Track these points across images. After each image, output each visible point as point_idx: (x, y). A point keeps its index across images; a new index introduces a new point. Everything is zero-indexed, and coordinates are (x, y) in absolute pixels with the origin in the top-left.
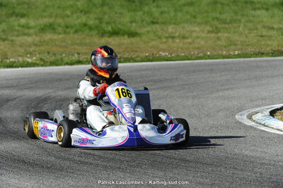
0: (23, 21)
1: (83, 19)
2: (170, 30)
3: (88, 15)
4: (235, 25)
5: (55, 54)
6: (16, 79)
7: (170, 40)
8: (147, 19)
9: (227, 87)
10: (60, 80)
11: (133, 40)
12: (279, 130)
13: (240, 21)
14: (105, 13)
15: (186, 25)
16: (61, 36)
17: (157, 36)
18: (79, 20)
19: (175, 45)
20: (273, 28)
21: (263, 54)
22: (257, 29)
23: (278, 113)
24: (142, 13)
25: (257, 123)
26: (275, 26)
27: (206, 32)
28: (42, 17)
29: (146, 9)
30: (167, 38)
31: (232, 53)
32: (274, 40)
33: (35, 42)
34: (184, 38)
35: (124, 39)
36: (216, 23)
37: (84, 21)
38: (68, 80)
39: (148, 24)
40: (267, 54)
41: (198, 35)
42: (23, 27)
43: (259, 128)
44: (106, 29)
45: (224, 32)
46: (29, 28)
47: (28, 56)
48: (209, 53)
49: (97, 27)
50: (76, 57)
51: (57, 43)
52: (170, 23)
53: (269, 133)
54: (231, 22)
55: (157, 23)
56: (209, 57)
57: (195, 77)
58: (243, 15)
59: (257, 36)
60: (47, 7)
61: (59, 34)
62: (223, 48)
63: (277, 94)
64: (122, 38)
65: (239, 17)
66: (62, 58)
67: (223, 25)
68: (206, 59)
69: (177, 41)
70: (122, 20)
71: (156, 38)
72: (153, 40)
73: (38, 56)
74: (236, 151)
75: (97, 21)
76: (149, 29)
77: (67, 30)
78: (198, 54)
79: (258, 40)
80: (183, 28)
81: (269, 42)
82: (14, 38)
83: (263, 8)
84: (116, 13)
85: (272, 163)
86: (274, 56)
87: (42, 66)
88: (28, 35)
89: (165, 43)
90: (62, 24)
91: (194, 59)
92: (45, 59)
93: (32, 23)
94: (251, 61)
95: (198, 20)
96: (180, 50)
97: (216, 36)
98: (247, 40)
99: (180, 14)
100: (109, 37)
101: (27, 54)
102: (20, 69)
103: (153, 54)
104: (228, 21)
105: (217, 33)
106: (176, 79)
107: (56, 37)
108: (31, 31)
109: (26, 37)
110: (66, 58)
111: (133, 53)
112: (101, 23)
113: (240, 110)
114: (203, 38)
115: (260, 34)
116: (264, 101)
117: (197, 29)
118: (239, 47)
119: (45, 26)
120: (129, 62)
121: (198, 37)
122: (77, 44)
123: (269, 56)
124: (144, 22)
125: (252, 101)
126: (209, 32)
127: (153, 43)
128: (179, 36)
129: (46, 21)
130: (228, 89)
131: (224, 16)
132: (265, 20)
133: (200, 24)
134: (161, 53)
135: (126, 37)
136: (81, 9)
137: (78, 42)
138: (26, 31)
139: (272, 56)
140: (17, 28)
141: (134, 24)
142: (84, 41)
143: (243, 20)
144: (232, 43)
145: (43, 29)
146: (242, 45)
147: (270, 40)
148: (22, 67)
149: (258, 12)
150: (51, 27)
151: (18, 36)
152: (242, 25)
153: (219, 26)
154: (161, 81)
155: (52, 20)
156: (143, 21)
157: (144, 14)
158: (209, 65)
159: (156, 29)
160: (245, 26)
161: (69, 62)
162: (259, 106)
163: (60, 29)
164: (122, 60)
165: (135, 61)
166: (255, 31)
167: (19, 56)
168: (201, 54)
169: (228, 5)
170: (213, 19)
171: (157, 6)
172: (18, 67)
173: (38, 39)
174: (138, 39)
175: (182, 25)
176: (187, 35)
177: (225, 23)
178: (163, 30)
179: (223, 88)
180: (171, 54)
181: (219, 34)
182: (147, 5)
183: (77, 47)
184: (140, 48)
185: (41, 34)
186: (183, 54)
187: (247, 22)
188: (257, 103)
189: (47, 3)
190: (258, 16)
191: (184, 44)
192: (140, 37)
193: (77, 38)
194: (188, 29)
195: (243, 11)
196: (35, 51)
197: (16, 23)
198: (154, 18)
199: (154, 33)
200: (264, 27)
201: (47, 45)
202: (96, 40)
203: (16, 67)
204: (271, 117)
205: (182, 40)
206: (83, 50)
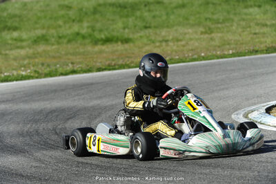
0: (15, 34)
1: (76, 28)
2: (163, 33)
3: (81, 24)
4: (228, 24)
5: (49, 66)
6: (11, 93)
7: (164, 44)
8: (139, 24)
9: (222, 87)
10: (55, 91)
11: (126, 46)
12: (275, 127)
13: (233, 20)
14: (97, 21)
15: (179, 28)
16: (54, 47)
17: (150, 40)
18: (72, 30)
19: (169, 48)
20: (266, 25)
21: (257, 51)
22: (250, 27)
23: (274, 110)
24: (134, 18)
26: (268, 23)
27: (199, 33)
28: (35, 29)
29: (138, 13)
30: (161, 42)
31: (226, 53)
32: (267, 37)
33: (29, 55)
34: (178, 40)
35: (118, 46)
36: (209, 23)
37: (77, 30)
38: (62, 90)
39: (141, 29)
40: (262, 52)
41: (192, 37)
42: (16, 40)
44: (99, 37)
45: (218, 32)
46: (22, 40)
47: (23, 69)
48: (203, 54)
49: (90, 35)
50: (70, 67)
51: (50, 54)
52: (163, 27)
54: (224, 21)
55: (150, 27)
56: (204, 58)
58: (235, 14)
59: (251, 33)
60: (39, 18)
61: (53, 45)
62: (217, 48)
63: (272, 91)
64: (115, 45)
65: (231, 16)
66: (56, 69)
67: (216, 25)
68: (201, 60)
69: (171, 44)
70: (114, 26)
71: (149, 42)
72: (146, 45)
73: (32, 68)
75: (90, 30)
76: (142, 33)
77: (60, 41)
78: (192, 55)
79: (252, 38)
80: (176, 30)
81: (262, 40)
82: (7, 52)
83: (255, 6)
84: (108, 20)
86: (269, 53)
87: (37, 78)
88: (22, 48)
89: (158, 47)
90: (55, 35)
91: (189, 62)
92: (40, 71)
93: (24, 36)
94: (246, 60)
95: (191, 22)
96: (174, 53)
97: (210, 36)
98: (240, 39)
99: (172, 17)
100: (103, 44)
101: (21, 67)
102: (15, 82)
104: (221, 21)
105: (210, 34)
107: (49, 48)
108: (24, 44)
109: (19, 51)
110: (61, 69)
111: (127, 59)
112: (94, 31)
113: (236, 109)
114: (197, 40)
115: (253, 32)
116: (259, 98)
117: (190, 31)
118: (232, 46)
119: (38, 38)
120: (124, 68)
121: (191, 39)
122: (71, 54)
123: (264, 53)
124: (137, 28)
125: (247, 99)
126: (202, 33)
127: (147, 48)
128: (172, 39)
129: (39, 32)
130: (223, 89)
131: (215, 17)
132: (258, 17)
133: (193, 25)
135: (119, 43)
136: (74, 18)
137: (71, 51)
138: (19, 44)
139: (266, 53)
140: (10, 42)
141: (127, 30)
142: (77, 50)
143: (236, 19)
144: (225, 43)
145: (37, 41)
146: (237, 44)
147: (263, 37)
148: (17, 80)
149: (251, 10)
150: (43, 39)
151: (11, 49)
152: (235, 24)
153: (213, 26)
155: (44, 32)
156: (135, 26)
157: (136, 19)
158: (204, 66)
159: (149, 33)
160: (238, 25)
161: (64, 72)
162: (255, 104)
163: (53, 40)
164: (117, 67)
165: (130, 67)
166: (248, 29)
167: (13, 69)
168: (196, 56)
169: (220, 4)
170: (206, 19)
171: (149, 11)
172: (13, 81)
173: (31, 51)
174: (131, 44)
175: (175, 28)
176: (181, 37)
177: (218, 23)
178: (156, 34)
179: (218, 88)
181: (213, 35)
182: (139, 10)
183: (71, 57)
184: (133, 54)
186: (177, 57)
187: (240, 20)
188: (253, 101)
189: (39, 14)
190: (250, 14)
191: (178, 46)
192: (133, 42)
193: (70, 48)
194: (181, 31)
195: (235, 10)
196: (29, 64)
197: (8, 37)
198: (147, 23)
199: (148, 37)
200: (257, 24)
201: (41, 56)
202: (89, 48)
203: (10, 81)
204: (267, 115)
205: (176, 43)
206: (77, 59)
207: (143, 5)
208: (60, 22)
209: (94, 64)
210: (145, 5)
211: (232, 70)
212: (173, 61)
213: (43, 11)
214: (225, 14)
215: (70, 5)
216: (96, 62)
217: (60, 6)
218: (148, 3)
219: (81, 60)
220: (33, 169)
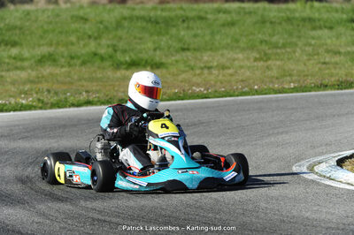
0: (14, 51)
1: (92, 46)
2: (205, 58)
3: (98, 41)
4: (288, 50)
5: (56, 93)
6: (7, 127)
7: (206, 71)
8: (174, 44)
9: (281, 130)
10: (65, 126)
11: (158, 72)
12: (348, 184)
13: (296, 45)
14: (121, 38)
15: (225, 52)
16: (64, 70)
17: (189, 66)
18: (87, 49)
19: (212, 77)
20: (339, 53)
21: (326, 86)
22: (318, 54)
23: (347, 163)
24: (168, 37)
25: (320, 175)
26: (342, 50)
27: (252, 60)
28: (39, 46)
29: (174, 31)
30: (202, 69)
31: (286, 86)
32: (340, 68)
33: (31, 79)
34: (224, 67)
36: (265, 47)
37: (93, 49)
38: (75, 126)
39: (177, 51)
40: (333, 87)
41: (242, 64)
42: (15, 58)
43: (323, 182)
44: (122, 59)
45: (277, 60)
46: (22, 60)
47: (23, 96)
48: (256, 87)
49: (111, 57)
50: (84, 97)
51: (59, 78)
52: (206, 50)
53: (335, 188)
54: (284, 46)
55: (188, 49)
56: (257, 92)
57: (239, 118)
58: (299, 37)
59: (319, 62)
60: (46, 32)
61: (62, 66)
62: (274, 80)
63: (346, 138)
65: (294, 40)
66: (66, 98)
67: (274, 51)
68: (254, 95)
69: (215, 72)
70: (143, 46)
71: (187, 69)
72: (184, 72)
73: (35, 95)
74: (295, 213)
75: (110, 50)
76: (178, 57)
77: (72, 62)
78: (243, 88)
79: (320, 69)
80: (222, 55)
81: (333, 71)
82: (3, 73)
83: (325, 27)
84: (135, 38)
85: (341, 226)
86: (342, 89)
87: (41, 108)
88: (22, 69)
89: (199, 75)
90: (66, 54)
91: (238, 96)
92: (45, 100)
93: (26, 54)
94: (312, 96)
95: (242, 45)
96: (219, 83)
97: (266, 64)
98: (306, 69)
99: (218, 37)
100: (127, 69)
101: (21, 93)
102: (12, 113)
103: (184, 91)
104: (280, 45)
105: (266, 61)
106: (215, 121)
107: (57, 71)
108: (26, 64)
109: (18, 72)
110: (72, 98)
112: (115, 51)
113: (298, 159)
114: (249, 68)
115: (322, 60)
116: (329, 147)
117: (240, 56)
118: (294, 78)
119: (43, 57)
121: (241, 67)
122: (85, 80)
123: (335, 89)
124: (171, 49)
125: (313, 147)
126: (256, 60)
127: (184, 76)
128: (217, 66)
129: (45, 50)
130: (282, 133)
131: (274, 39)
132: (329, 41)
133: (243, 50)
134: (194, 88)
136: (90, 33)
137: (86, 76)
138: (19, 64)
139: (338, 89)
140: (7, 60)
141: (158, 52)
142: (94, 75)
143: (300, 44)
144: (286, 74)
145: (41, 61)
146: (299, 76)
147: (335, 68)
148: (15, 111)
149: (319, 32)
150: (49, 59)
151: (8, 70)
152: (298, 49)
153: (270, 51)
154: (195, 125)
155: (51, 49)
156: (169, 48)
157: (170, 38)
158: (258, 102)
159: (187, 58)
160: (303, 51)
161: (75, 102)
162: (322, 154)
163: (63, 60)
166: (316, 57)
167: (11, 96)
168: (246, 89)
169: (280, 23)
170: (261, 42)
171: (188, 28)
172: (10, 111)
173: (34, 74)
174: (164, 71)
175: (220, 52)
176: (228, 64)
177: (277, 47)
178: (196, 58)
179: (276, 131)
180: (208, 90)
181: (269, 62)
182: (174, 26)
183: (85, 84)
185: (39, 68)
186: (223, 89)
187: (305, 45)
188: (320, 150)
189: (45, 27)
190: (319, 38)
191: (224, 76)
192: (167, 68)
193: (85, 71)
194: (229, 56)
195: (300, 31)
196: (32, 90)
197: (5, 54)
198: (184, 44)
199: (185, 62)
200: (328, 51)
201: (46, 81)
202: (110, 73)
203: (7, 111)
204: (339, 168)
205: (221, 71)
206: (94, 86)
207: (181, 20)
208: (73, 39)
209: (115, 94)
210: (184, 21)
211: (293, 109)
212: (217, 94)
213: (51, 23)
214: (286, 36)
215: (86, 17)
216: (117, 91)
217: (72, 17)
218: (187, 18)
219: (98, 88)
220: (35, 226)
